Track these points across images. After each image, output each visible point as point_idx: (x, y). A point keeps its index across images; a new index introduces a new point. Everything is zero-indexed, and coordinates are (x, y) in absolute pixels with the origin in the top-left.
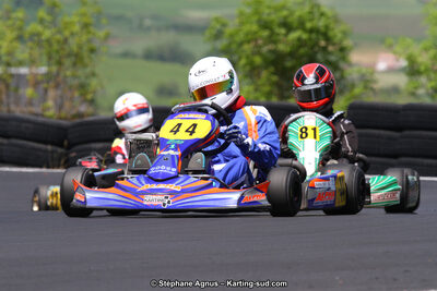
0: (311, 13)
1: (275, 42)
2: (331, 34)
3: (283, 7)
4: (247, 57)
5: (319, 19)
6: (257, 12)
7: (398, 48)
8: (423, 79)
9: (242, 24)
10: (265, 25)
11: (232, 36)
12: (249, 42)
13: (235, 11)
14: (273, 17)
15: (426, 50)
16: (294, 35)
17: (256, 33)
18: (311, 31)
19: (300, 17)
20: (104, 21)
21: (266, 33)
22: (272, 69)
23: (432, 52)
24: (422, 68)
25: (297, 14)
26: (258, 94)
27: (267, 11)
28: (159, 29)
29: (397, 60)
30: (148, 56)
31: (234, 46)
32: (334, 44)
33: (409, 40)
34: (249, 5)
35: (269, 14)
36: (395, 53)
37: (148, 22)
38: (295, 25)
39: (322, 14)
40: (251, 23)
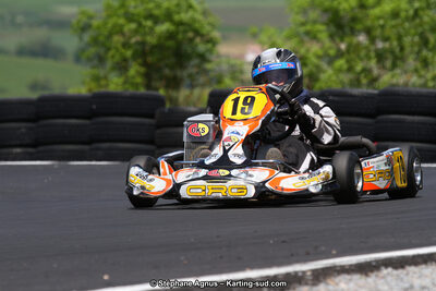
0: (178, 5)
1: (145, 34)
2: (197, 25)
5: (187, 11)
6: (123, 5)
7: (264, 37)
9: (109, 16)
10: (130, 18)
11: (98, 28)
12: (117, 33)
14: (139, 10)
16: (164, 28)
17: (122, 26)
18: (180, 23)
19: (168, 9)
21: (133, 26)
22: (140, 61)
25: (165, 6)
26: (127, 86)
27: (133, 4)
30: (22, 52)
31: (101, 39)
32: (202, 36)
35: (135, 7)
38: (161, 17)
39: (190, 6)
40: (118, 16)
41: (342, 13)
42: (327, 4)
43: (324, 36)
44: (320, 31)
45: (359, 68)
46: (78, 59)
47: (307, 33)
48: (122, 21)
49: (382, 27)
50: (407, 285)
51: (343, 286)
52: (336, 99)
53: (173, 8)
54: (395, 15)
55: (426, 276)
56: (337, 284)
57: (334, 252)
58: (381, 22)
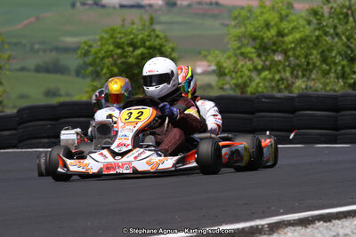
0: (149, 36)
1: (126, 57)
2: (163, 49)
3: (131, 33)
4: (108, 68)
5: (155, 40)
6: (112, 37)
7: (210, 58)
8: (228, 78)
9: (102, 45)
10: (118, 46)
11: (96, 53)
12: (108, 57)
13: (98, 37)
14: (123, 40)
15: (229, 58)
16: (138, 52)
17: (112, 51)
18: (149, 48)
19: (142, 39)
20: (6, 46)
21: (120, 51)
23: (232, 60)
24: (227, 71)
25: (140, 37)
27: (119, 36)
28: (45, 51)
29: (210, 66)
30: (38, 69)
31: (98, 60)
33: (217, 52)
34: (107, 32)
35: (121, 38)
36: (208, 61)
37: (37, 46)
38: (139, 44)
39: (157, 36)
40: (109, 44)
41: (266, 40)
42: (255, 33)
43: (254, 56)
44: (250, 53)
45: (277, 77)
46: (78, 73)
47: (242, 54)
48: (111, 48)
49: (294, 49)
50: (335, 234)
51: (289, 234)
52: (268, 101)
53: (145, 38)
54: (302, 40)
55: (347, 227)
56: (286, 233)
57: (281, 211)
58: (293, 45)
